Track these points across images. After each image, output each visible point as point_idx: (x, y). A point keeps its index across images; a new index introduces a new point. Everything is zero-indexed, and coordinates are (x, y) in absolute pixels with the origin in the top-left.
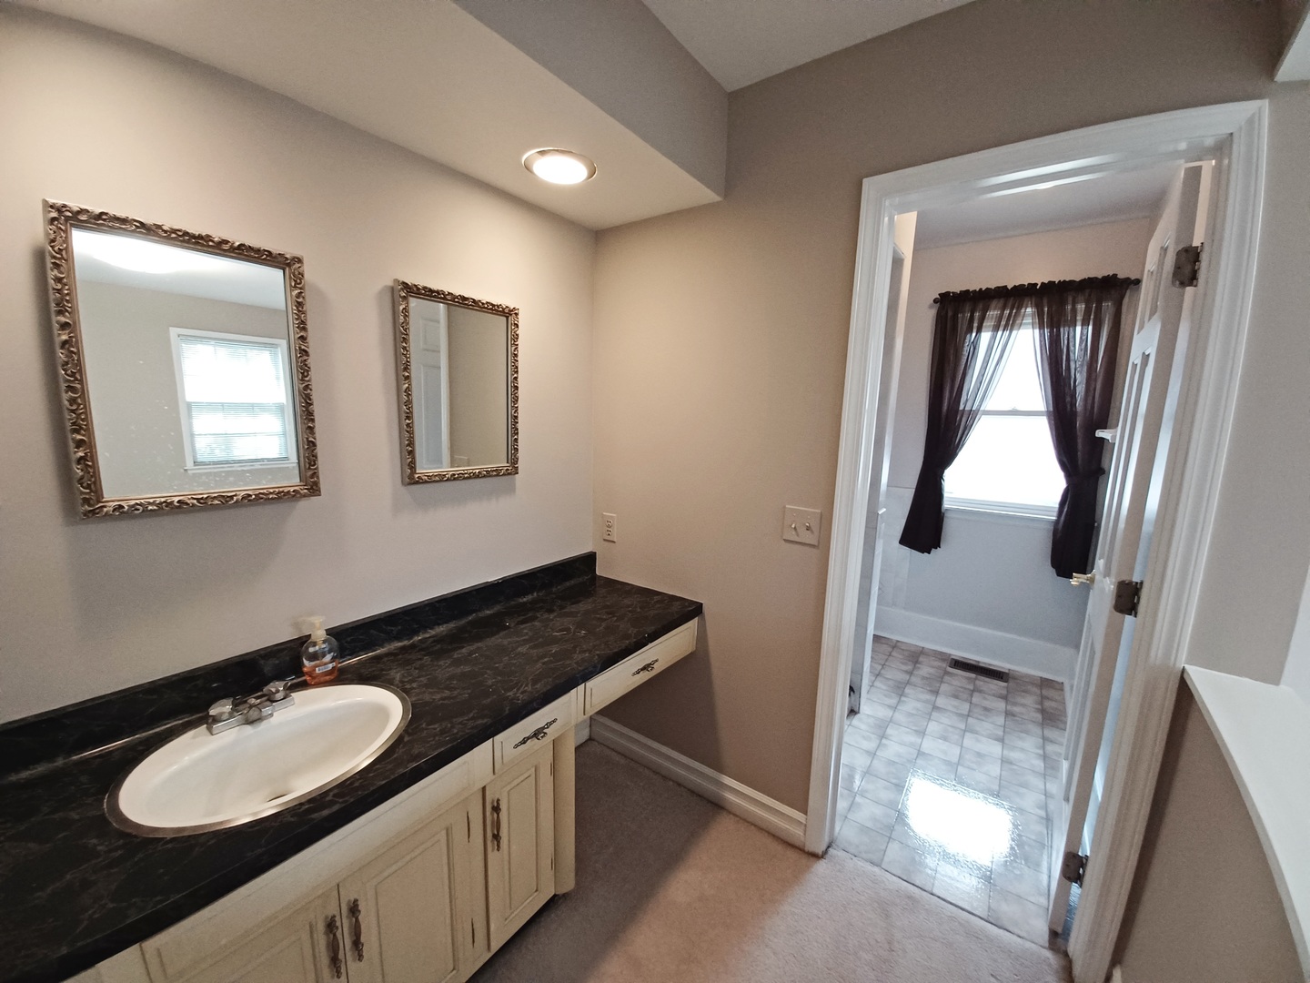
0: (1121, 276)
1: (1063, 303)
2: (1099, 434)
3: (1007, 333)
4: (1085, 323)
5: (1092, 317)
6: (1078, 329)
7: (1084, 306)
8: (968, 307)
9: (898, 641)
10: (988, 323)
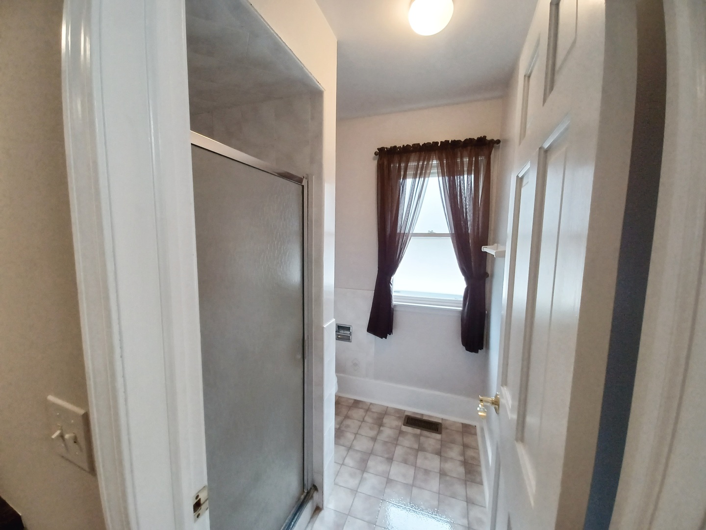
0: (488, 138)
1: (454, 157)
2: (485, 249)
3: (422, 179)
4: (469, 173)
5: (473, 168)
6: (466, 176)
7: (468, 160)
8: (396, 159)
9: (371, 404)
10: (410, 172)
